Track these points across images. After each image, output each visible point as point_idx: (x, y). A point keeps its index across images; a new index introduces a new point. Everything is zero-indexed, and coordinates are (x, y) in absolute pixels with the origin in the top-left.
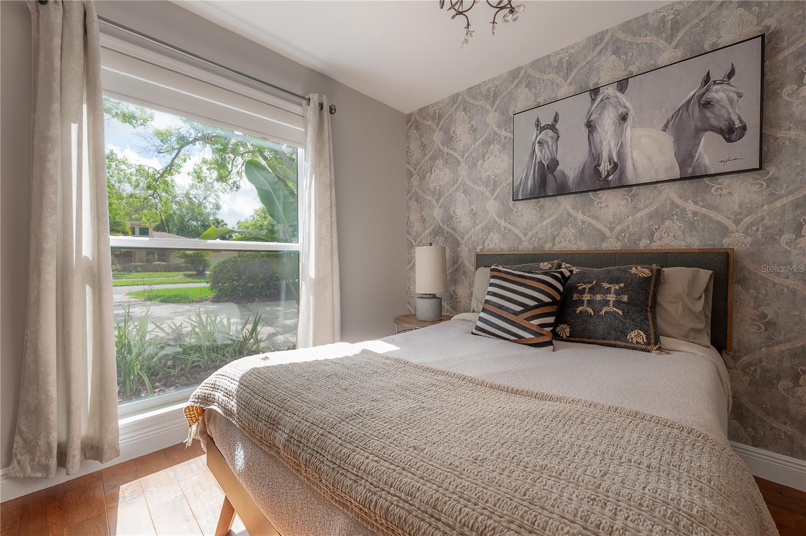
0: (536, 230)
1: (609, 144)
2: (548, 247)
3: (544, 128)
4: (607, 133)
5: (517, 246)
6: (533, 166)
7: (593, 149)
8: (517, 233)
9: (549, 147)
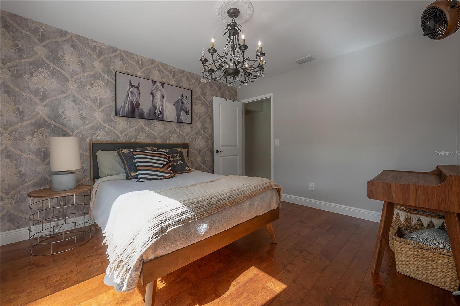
0: (127, 132)
1: (159, 104)
2: (133, 140)
3: (133, 86)
4: (158, 100)
5: (116, 139)
6: (128, 101)
7: (154, 104)
8: (116, 132)
9: (136, 96)
